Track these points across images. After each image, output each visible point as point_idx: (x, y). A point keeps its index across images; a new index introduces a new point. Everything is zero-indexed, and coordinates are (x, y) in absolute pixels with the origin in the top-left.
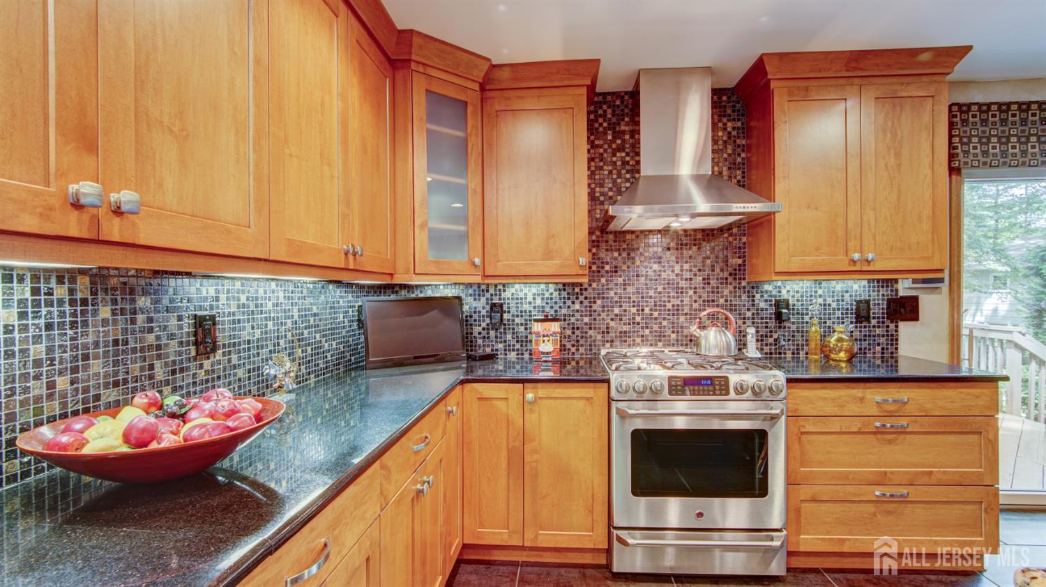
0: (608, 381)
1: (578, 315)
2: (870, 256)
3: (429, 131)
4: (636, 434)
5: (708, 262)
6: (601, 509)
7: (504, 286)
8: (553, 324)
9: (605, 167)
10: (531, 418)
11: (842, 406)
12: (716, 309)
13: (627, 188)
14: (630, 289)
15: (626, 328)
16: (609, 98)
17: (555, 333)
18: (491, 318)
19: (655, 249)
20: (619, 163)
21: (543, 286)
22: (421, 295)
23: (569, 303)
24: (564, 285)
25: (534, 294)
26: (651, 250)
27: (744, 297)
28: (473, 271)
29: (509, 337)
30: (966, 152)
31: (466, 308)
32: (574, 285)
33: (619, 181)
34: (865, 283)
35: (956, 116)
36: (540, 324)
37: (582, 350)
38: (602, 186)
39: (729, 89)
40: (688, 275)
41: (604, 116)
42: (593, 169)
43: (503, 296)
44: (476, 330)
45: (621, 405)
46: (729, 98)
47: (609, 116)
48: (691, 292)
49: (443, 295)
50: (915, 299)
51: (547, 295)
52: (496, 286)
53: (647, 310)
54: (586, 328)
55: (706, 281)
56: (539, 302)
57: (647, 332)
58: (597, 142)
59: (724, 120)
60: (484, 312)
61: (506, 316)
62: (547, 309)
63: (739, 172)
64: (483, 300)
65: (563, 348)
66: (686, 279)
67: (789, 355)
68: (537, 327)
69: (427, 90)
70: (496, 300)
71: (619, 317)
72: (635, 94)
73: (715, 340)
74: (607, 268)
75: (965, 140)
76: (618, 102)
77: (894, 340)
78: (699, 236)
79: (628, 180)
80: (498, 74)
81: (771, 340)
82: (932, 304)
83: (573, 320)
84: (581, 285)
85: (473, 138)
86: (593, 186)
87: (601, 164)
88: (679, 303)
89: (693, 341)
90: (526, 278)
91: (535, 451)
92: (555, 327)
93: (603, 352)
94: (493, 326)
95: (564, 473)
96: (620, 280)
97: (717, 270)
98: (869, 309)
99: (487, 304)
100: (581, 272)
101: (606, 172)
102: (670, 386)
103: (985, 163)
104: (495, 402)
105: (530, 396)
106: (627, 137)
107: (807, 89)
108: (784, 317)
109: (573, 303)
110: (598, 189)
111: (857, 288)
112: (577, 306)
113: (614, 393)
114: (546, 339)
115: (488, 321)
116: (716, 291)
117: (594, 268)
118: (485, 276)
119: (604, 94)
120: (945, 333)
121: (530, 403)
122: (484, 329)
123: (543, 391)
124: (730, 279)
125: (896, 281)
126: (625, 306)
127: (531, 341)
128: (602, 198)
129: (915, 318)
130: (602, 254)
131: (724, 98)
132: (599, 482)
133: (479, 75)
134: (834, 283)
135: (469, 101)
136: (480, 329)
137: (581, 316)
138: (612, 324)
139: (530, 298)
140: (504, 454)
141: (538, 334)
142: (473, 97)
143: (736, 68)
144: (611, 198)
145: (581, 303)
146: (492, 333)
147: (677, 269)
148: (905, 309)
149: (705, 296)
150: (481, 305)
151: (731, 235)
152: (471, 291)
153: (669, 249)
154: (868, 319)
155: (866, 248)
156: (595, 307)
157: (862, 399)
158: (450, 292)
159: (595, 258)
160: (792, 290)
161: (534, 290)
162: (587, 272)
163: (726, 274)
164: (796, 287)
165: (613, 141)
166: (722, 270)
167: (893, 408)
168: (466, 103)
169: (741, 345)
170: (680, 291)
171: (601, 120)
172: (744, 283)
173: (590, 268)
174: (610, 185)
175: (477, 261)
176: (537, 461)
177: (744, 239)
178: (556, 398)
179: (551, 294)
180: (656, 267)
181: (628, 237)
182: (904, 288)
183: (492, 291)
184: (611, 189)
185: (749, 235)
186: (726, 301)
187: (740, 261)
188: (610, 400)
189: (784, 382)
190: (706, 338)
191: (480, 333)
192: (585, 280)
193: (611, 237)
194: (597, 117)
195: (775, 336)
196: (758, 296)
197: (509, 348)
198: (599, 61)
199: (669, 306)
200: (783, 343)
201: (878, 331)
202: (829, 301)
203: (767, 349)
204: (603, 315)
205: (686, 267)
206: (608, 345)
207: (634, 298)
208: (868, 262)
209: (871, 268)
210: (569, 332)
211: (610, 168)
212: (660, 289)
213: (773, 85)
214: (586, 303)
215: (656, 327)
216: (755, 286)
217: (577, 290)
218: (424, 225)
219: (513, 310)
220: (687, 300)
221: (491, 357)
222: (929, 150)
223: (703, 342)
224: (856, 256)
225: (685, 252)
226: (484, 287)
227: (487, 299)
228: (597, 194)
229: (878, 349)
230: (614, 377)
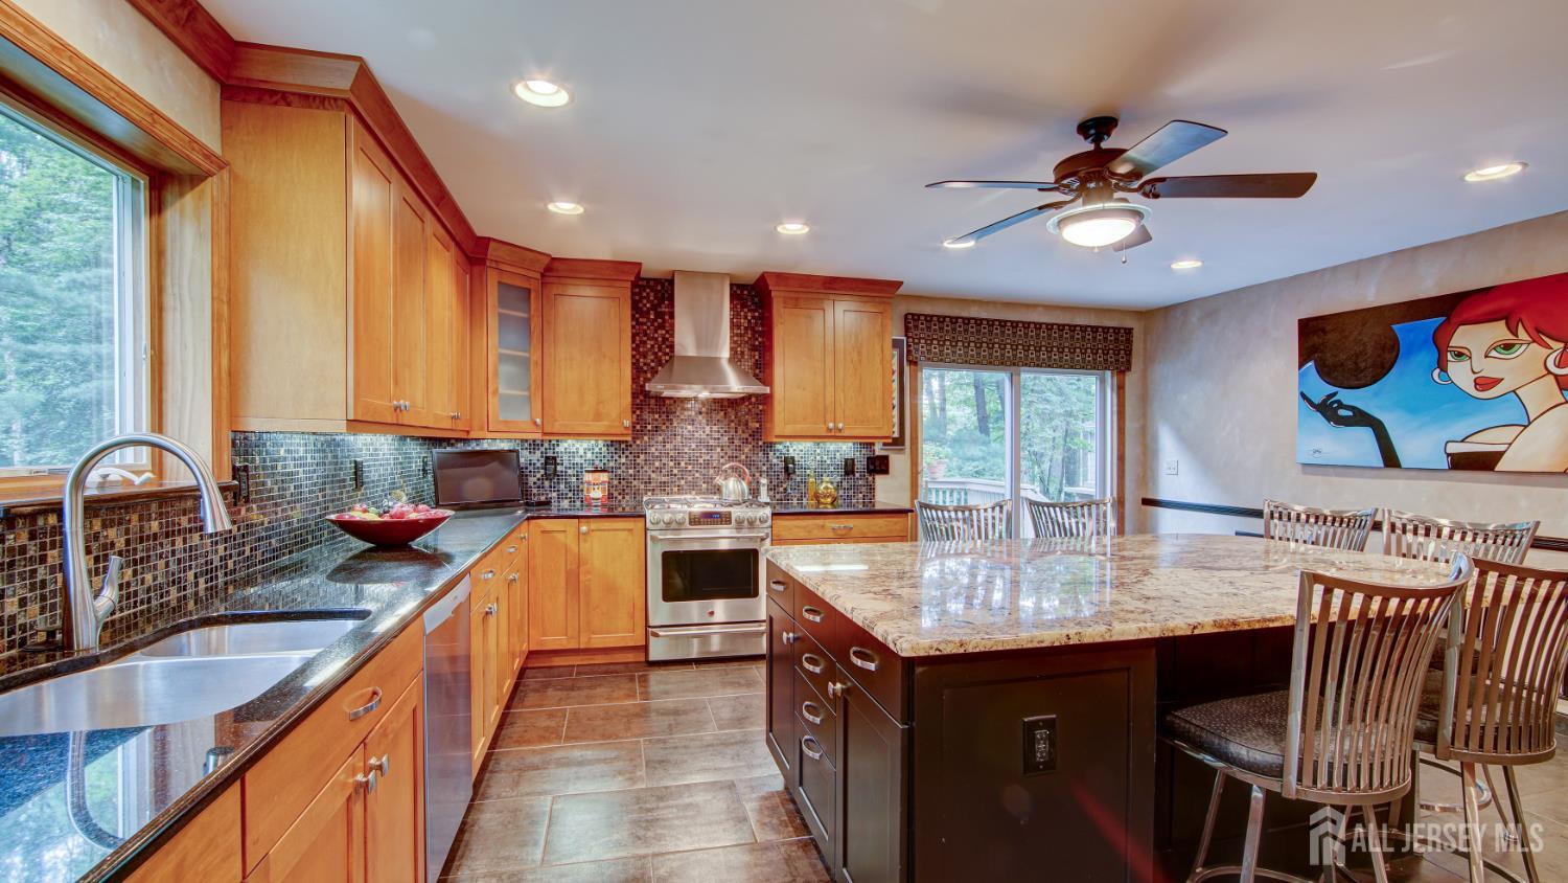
0: (644, 516)
1: (623, 468)
2: (840, 425)
3: (500, 315)
4: (666, 556)
5: (733, 424)
6: (640, 615)
7: (558, 441)
8: (601, 474)
9: (649, 342)
10: (585, 546)
11: (809, 532)
12: (738, 464)
13: (667, 361)
14: (668, 446)
15: (664, 479)
16: (652, 283)
17: (604, 482)
18: (546, 469)
19: (690, 413)
20: (660, 339)
21: (593, 442)
22: (478, 448)
23: (616, 457)
24: (612, 441)
25: (585, 449)
26: (686, 413)
27: (761, 454)
28: (534, 428)
29: (562, 486)
30: (917, 350)
31: (522, 460)
32: (620, 442)
33: (660, 354)
34: (851, 444)
35: (910, 323)
36: (590, 474)
37: (627, 497)
38: (645, 357)
39: (748, 286)
40: (716, 435)
41: (648, 297)
42: (638, 342)
43: (557, 450)
44: (532, 480)
45: (653, 533)
46: (749, 292)
47: (652, 298)
48: (719, 450)
49: (500, 448)
50: (886, 458)
51: (597, 450)
52: (550, 441)
53: (683, 464)
54: (631, 479)
55: (731, 441)
56: (589, 455)
57: (683, 482)
58: (641, 320)
59: (746, 310)
60: (539, 465)
61: (559, 468)
62: (597, 462)
63: (757, 353)
64: (538, 453)
65: (610, 496)
66: (715, 439)
67: (795, 502)
68: (588, 477)
69: (499, 283)
70: (550, 454)
71: (659, 470)
72: (671, 282)
73: (733, 487)
74: (649, 427)
75: (916, 341)
76: (659, 288)
77: (871, 489)
78: (726, 403)
79: (667, 354)
80: (556, 265)
81: (781, 489)
82: (899, 462)
83: (619, 472)
84: (627, 442)
85: (536, 319)
86: (638, 357)
87: (645, 338)
88: (709, 458)
89: (718, 490)
90: (579, 435)
91: (588, 572)
92: (604, 477)
93: (645, 499)
94: (547, 476)
95: (611, 589)
96: (660, 438)
97: (740, 432)
98: (853, 464)
99: (542, 457)
100: (625, 432)
101: (649, 346)
102: (690, 519)
103: (929, 359)
104: (556, 534)
105: (584, 528)
106: (667, 317)
107: (797, 299)
108: (791, 471)
109: (620, 457)
110: (641, 360)
111: (846, 449)
112: (623, 460)
113: (649, 525)
114: (596, 487)
115: (542, 472)
116: (739, 449)
117: (638, 427)
118: (545, 434)
119: (648, 280)
120: (907, 482)
121: (584, 534)
122: (539, 479)
123: (595, 524)
124: (750, 439)
125: (873, 444)
126: (664, 460)
127: (582, 490)
128: (645, 368)
129: (885, 471)
130: (646, 416)
131: (746, 292)
132: (638, 593)
133: (541, 267)
134: (828, 445)
135: (532, 287)
136: (535, 479)
137: (627, 468)
138: (653, 475)
139: (581, 452)
140: (563, 576)
141: (589, 483)
142: (534, 285)
143: (751, 274)
144: (652, 368)
145: (627, 457)
146: (547, 483)
147: (708, 429)
148: (879, 466)
149: (730, 453)
150: (538, 457)
151: (750, 404)
152: (526, 445)
153: (700, 413)
154: (853, 473)
155: (838, 419)
156: (638, 461)
157: (823, 527)
158: (505, 446)
159: (639, 420)
160: (797, 449)
161: (585, 445)
162: (630, 432)
163: (745, 436)
164: (801, 447)
165: (655, 320)
166: (743, 432)
167: (843, 532)
168: (529, 290)
169: (755, 492)
170: (710, 448)
171: (645, 301)
172: (760, 443)
173: (634, 427)
174: (652, 357)
175: (538, 421)
176: (589, 580)
177: (761, 407)
178: (604, 530)
179: (601, 449)
180: (690, 427)
181: (667, 402)
182: (879, 450)
183: (546, 445)
184: (653, 361)
185: (765, 404)
186: (747, 457)
187: (757, 425)
188: (646, 529)
189: (770, 515)
190: (727, 486)
191: (535, 483)
192: (629, 439)
193: (653, 401)
194: (642, 298)
195: (784, 486)
196: (771, 454)
197: (560, 497)
198: (640, 264)
199: (701, 461)
200: (789, 491)
201: (860, 482)
202: (825, 458)
203: (778, 496)
204: (646, 468)
205: (715, 428)
206: (650, 493)
207: (672, 453)
208: (840, 430)
209: (842, 434)
210: (615, 482)
211: (652, 343)
212: (693, 446)
213: (773, 294)
214: (631, 457)
215: (690, 478)
216: (771, 445)
217: (623, 446)
218: (496, 391)
219: (566, 463)
220: (715, 456)
221: (548, 503)
222: (880, 352)
223: (724, 490)
224: (831, 425)
225: (714, 416)
226: (539, 442)
227: (542, 453)
228: (641, 364)
229: (861, 495)
230: (649, 513)
